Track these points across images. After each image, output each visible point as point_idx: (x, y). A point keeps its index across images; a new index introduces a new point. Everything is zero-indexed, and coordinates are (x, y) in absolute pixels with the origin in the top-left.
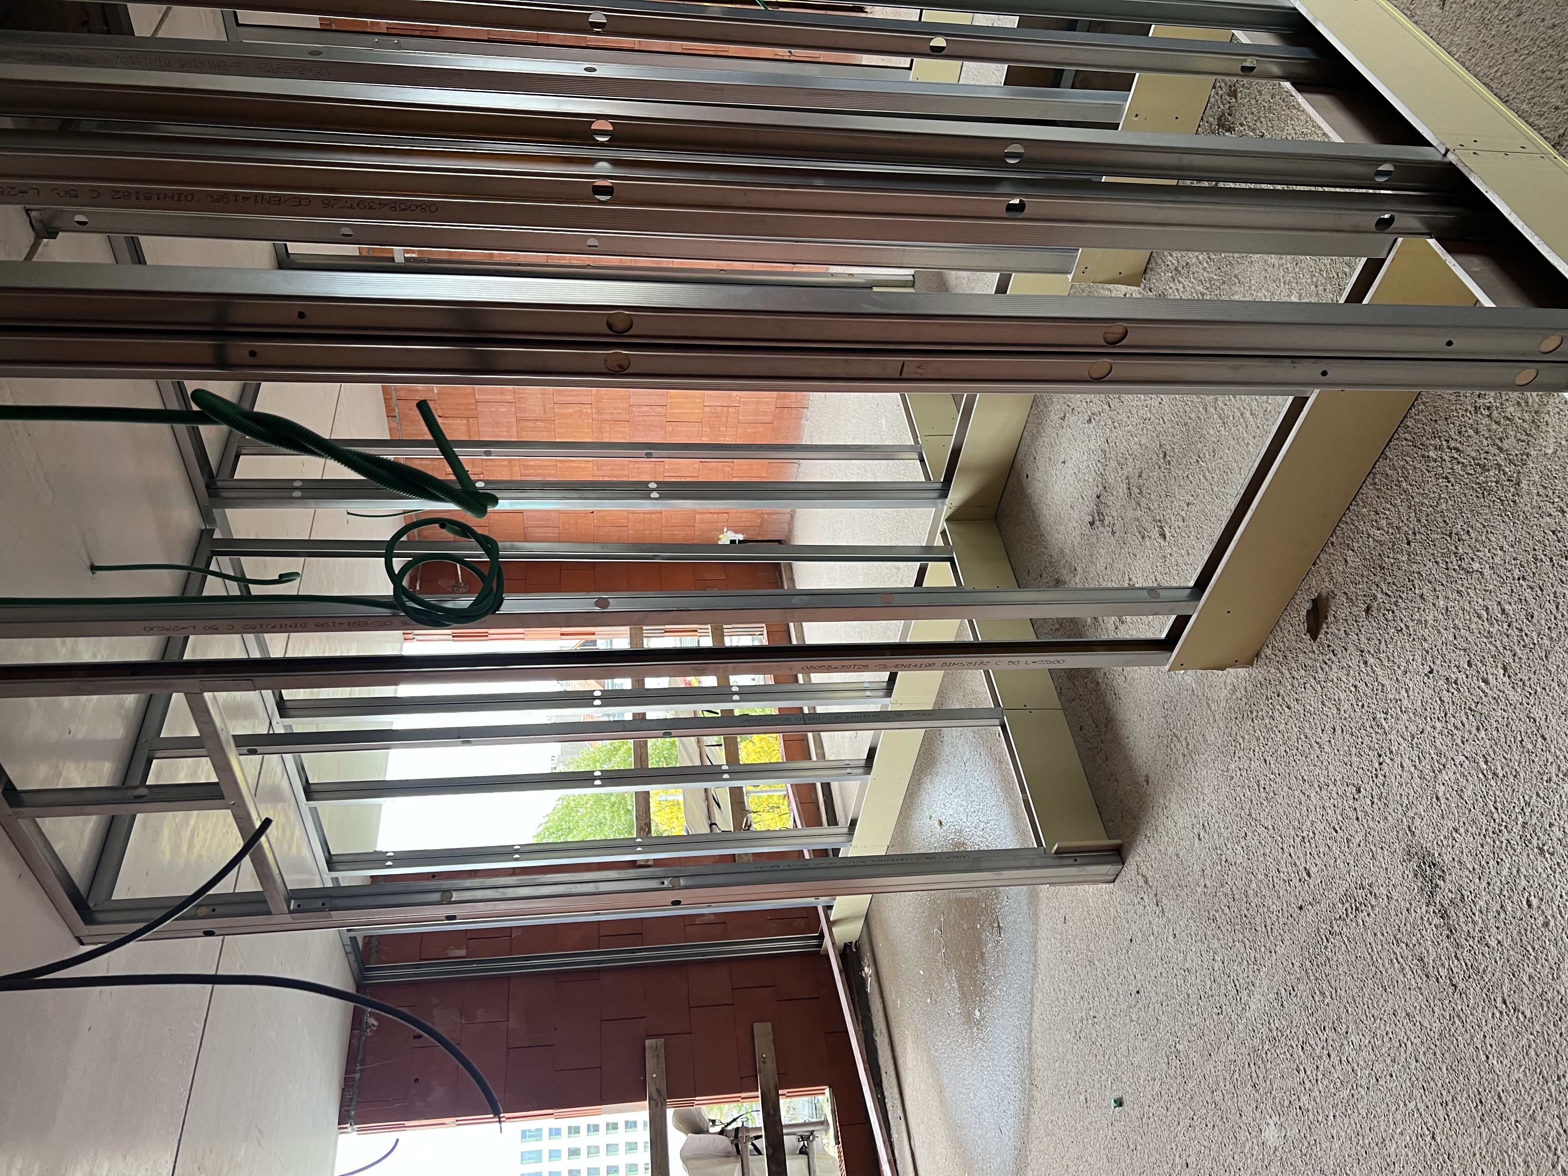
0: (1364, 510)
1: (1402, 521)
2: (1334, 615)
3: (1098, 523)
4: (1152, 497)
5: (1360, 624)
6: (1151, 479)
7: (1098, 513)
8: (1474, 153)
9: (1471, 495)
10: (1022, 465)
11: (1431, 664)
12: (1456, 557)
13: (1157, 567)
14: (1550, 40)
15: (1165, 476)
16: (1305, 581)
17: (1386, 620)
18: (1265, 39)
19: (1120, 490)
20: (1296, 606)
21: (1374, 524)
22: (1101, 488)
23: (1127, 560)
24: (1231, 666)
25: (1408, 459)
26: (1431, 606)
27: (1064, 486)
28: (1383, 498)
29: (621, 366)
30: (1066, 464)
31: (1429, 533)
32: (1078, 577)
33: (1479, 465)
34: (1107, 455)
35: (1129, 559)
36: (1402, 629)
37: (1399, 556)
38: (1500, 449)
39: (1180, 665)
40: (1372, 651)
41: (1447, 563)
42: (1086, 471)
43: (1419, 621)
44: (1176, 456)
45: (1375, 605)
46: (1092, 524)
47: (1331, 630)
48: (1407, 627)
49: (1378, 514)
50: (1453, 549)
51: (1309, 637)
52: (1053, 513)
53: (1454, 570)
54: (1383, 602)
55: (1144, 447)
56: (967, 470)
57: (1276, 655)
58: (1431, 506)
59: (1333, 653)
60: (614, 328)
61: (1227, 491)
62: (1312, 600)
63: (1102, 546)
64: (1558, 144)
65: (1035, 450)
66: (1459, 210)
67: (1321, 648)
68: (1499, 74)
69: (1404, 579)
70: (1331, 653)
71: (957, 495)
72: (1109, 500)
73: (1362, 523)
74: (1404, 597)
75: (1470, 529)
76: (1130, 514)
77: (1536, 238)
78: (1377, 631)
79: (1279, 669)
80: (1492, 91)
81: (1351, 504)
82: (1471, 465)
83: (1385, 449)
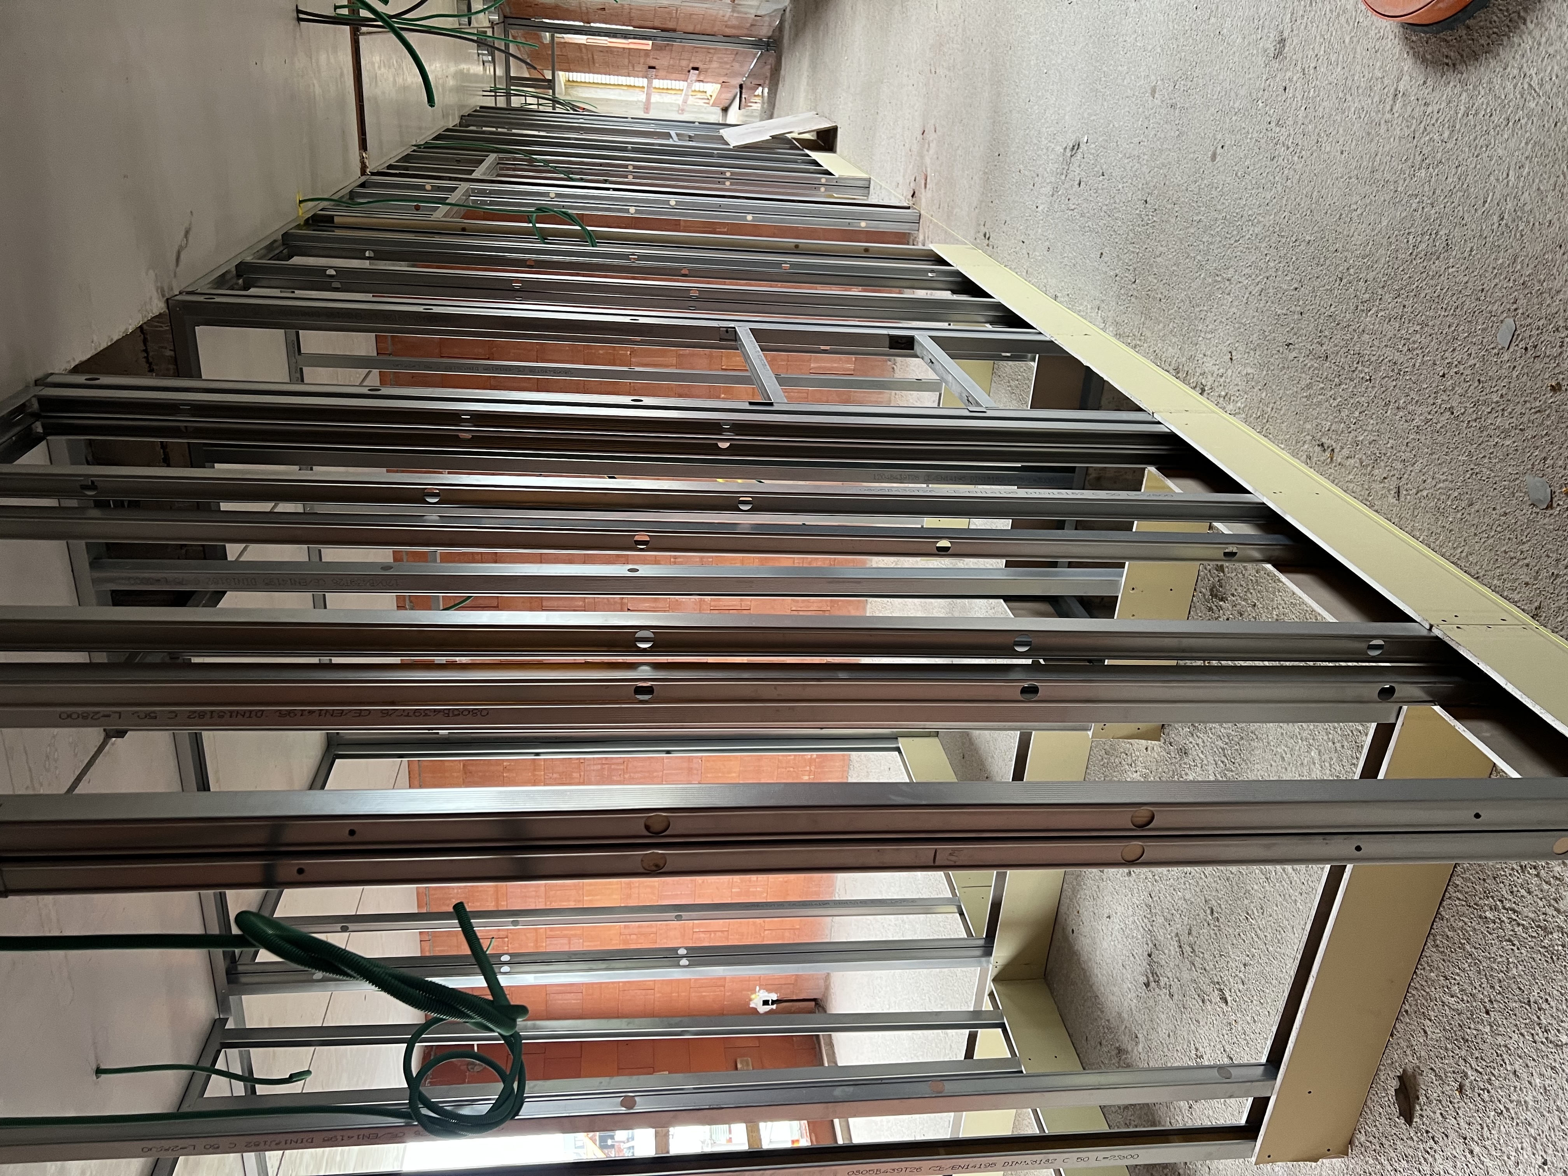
0: (1432, 974)
1: (1475, 988)
2: (1425, 1095)
3: (1153, 984)
4: (1206, 955)
5: (1456, 1106)
6: (1202, 937)
7: (1152, 973)
8: (1458, 627)
9: (1540, 960)
10: (1066, 920)
11: (1543, 1154)
12: (1540, 1028)
13: (1223, 1036)
14: (1505, 526)
15: (1216, 934)
16: (1386, 1054)
17: (1484, 1101)
18: (1244, 529)
19: (1172, 948)
20: (1382, 1083)
21: (1446, 990)
22: (1151, 945)
23: (1190, 1026)
24: (1324, 1156)
25: (1466, 920)
26: (1528, 1085)
27: (1112, 943)
28: (1449, 961)
29: (657, 866)
30: (1112, 919)
31: (1506, 1000)
32: (1141, 1046)
33: (1539, 926)
34: (1152, 911)
35: (1192, 1025)
36: (1502, 1111)
37: (1481, 1027)
38: (1558, 910)
39: (1267, 1157)
40: (1476, 1138)
41: (1533, 1035)
42: (1133, 927)
43: (1519, 1102)
44: (1223, 912)
45: (1467, 1082)
46: (1147, 985)
47: (1425, 1112)
48: (1508, 1110)
49: (1447, 979)
50: (1536, 1019)
51: (1403, 1121)
52: (1105, 972)
53: (1542, 1042)
54: (1475, 1080)
55: (1189, 903)
56: (1009, 925)
57: (1371, 1142)
58: (1501, 971)
59: (1434, 1140)
60: (651, 830)
61: (1283, 951)
62: (1398, 1076)
63: (1161, 1009)
64: (1537, 615)
65: (1078, 903)
66: (1457, 679)
67: (1419, 1134)
68: (1464, 554)
69: (1492, 1054)
70: (1431, 1140)
71: (1002, 952)
72: (1162, 959)
73: (1433, 989)
74: (1496, 1075)
75: (1548, 997)
76: (1186, 976)
77: (1537, 706)
78: (1476, 1114)
79: (1377, 1158)
80: (1462, 569)
81: (1417, 968)
82: (1532, 928)
83: (1439, 908)
